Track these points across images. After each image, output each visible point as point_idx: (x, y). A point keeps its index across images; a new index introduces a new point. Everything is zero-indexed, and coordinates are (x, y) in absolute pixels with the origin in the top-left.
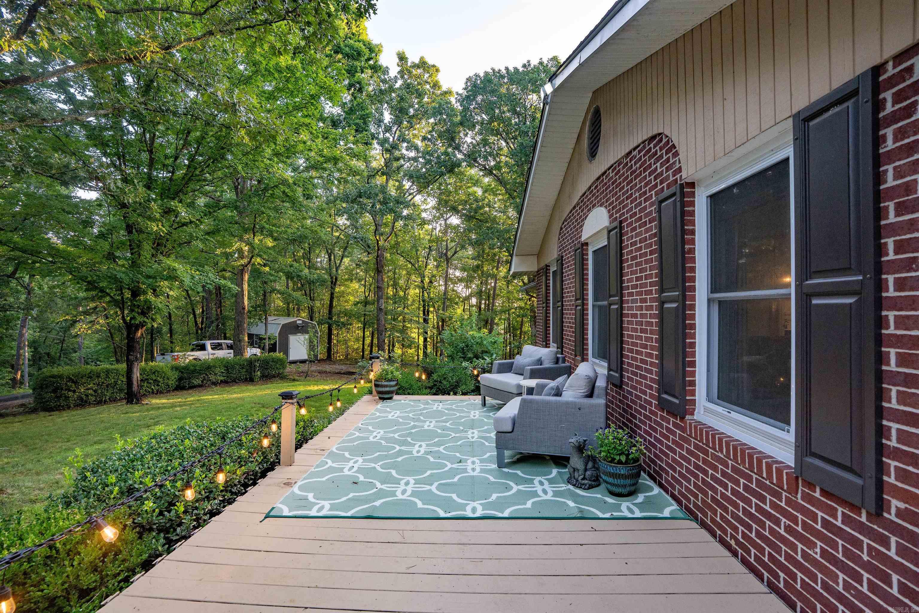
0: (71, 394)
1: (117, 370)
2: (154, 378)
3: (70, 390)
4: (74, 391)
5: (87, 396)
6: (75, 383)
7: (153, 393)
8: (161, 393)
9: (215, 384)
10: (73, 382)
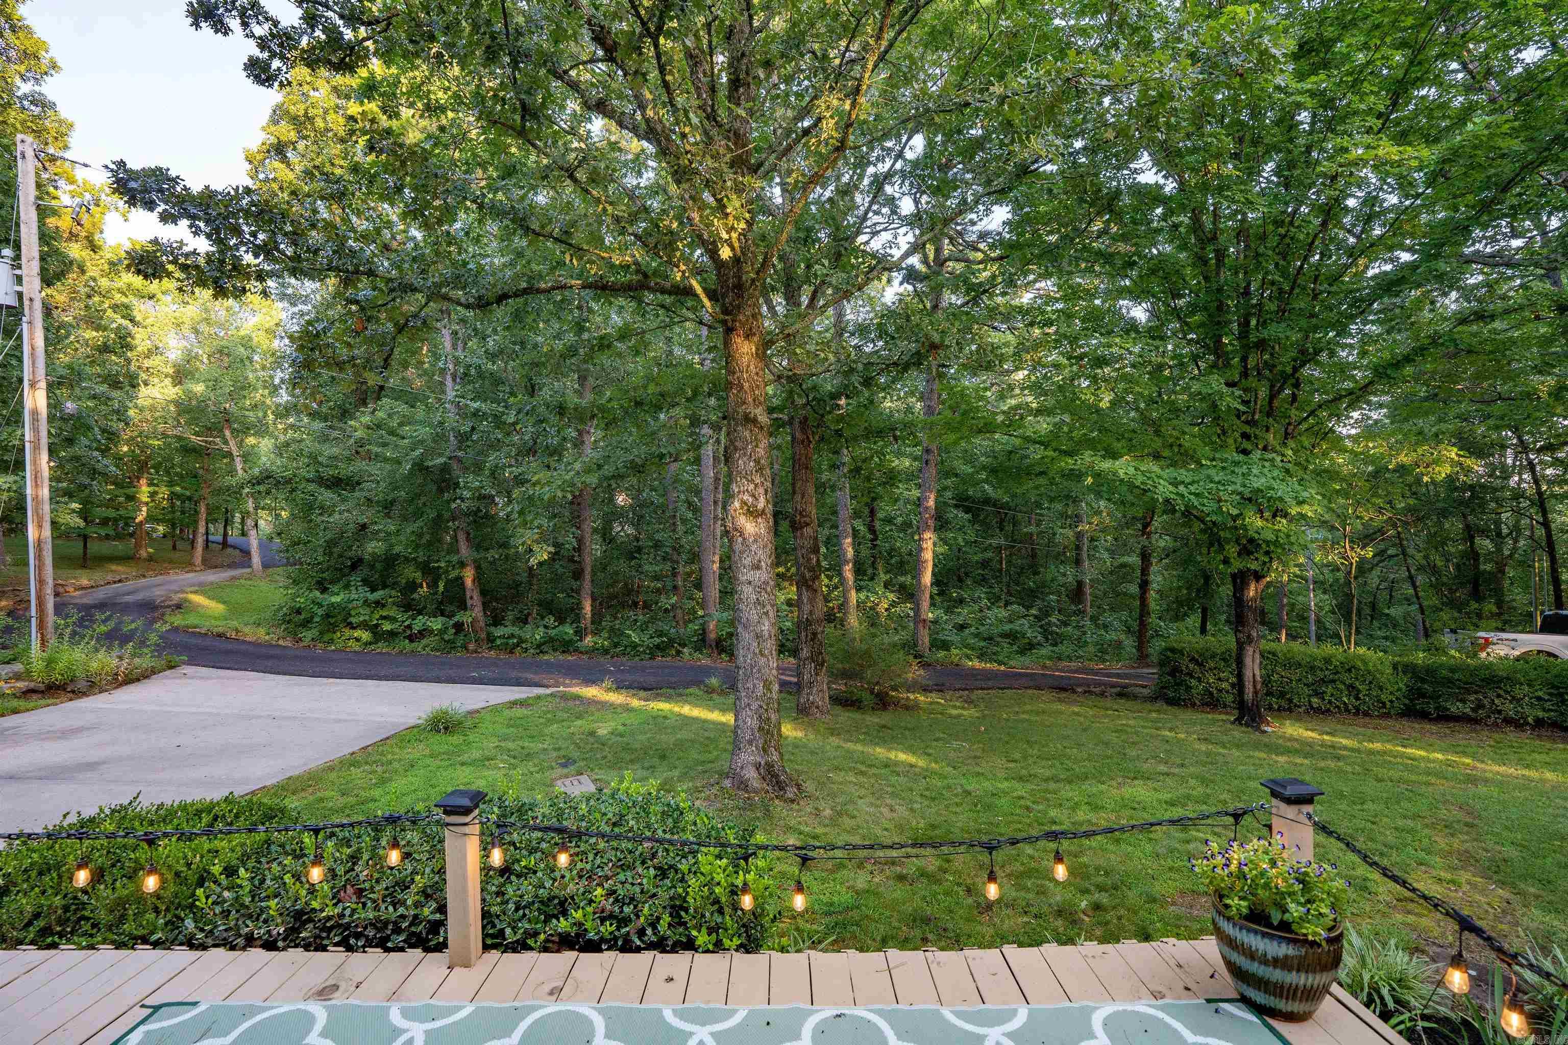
0: (1194, 682)
1: (1274, 654)
2: (1348, 682)
3: (1192, 677)
4: (1199, 680)
5: (1220, 691)
6: (1200, 665)
7: (1347, 710)
8: (1366, 714)
9: (1517, 724)
10: (1197, 662)
